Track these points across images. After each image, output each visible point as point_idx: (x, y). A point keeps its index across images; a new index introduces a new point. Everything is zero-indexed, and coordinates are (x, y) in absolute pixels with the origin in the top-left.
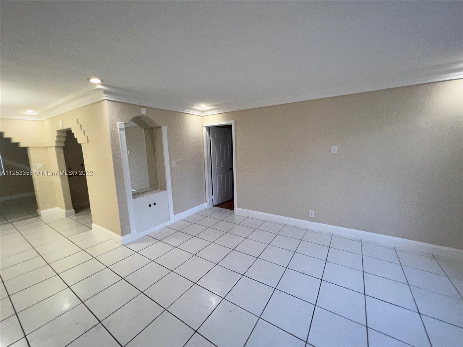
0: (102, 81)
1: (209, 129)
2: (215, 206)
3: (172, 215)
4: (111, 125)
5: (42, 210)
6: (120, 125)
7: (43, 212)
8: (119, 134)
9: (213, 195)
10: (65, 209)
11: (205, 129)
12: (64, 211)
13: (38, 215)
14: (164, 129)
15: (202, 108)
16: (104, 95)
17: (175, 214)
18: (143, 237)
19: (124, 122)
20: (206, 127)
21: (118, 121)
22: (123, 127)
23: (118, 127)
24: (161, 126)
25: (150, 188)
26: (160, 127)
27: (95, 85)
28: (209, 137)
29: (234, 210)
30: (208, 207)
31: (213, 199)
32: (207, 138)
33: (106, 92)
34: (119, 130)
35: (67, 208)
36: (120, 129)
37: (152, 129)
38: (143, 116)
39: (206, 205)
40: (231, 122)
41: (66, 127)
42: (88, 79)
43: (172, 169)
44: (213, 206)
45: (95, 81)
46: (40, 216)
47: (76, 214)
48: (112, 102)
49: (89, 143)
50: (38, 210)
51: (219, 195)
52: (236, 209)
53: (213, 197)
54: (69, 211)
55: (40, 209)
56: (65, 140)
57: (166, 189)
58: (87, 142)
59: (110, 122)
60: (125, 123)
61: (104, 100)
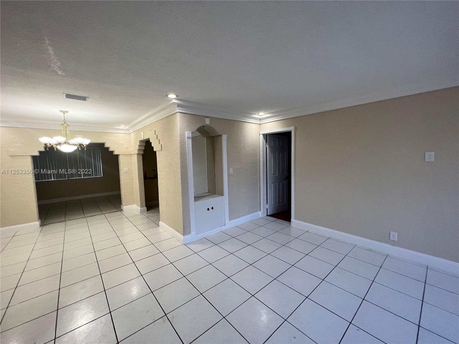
0: (177, 96)
1: (266, 136)
2: (269, 216)
3: (227, 221)
4: (181, 134)
5: (124, 206)
6: (188, 134)
7: (125, 208)
8: (187, 142)
9: (267, 204)
10: (140, 206)
11: (262, 136)
12: (139, 208)
13: (121, 210)
14: (224, 137)
15: (261, 116)
16: (177, 108)
17: (230, 220)
18: (201, 239)
19: (191, 131)
20: (263, 135)
21: (187, 131)
22: (190, 135)
23: (187, 136)
24: (221, 134)
25: (208, 192)
26: (221, 136)
27: (172, 99)
28: (266, 145)
29: (291, 222)
30: (262, 216)
31: (267, 209)
32: (263, 146)
33: (179, 106)
34: (186, 138)
35: (141, 206)
36: (188, 137)
37: (213, 137)
38: (207, 125)
39: (261, 214)
40: (291, 129)
41: (146, 138)
42: (167, 96)
43: (229, 176)
44: (267, 215)
45: (172, 96)
46: (123, 210)
47: (147, 211)
48: (183, 114)
49: (163, 150)
50: (122, 205)
51: (273, 205)
52: (293, 221)
53: (267, 206)
54: (142, 208)
55: (123, 205)
56: (144, 149)
57: (222, 195)
58: (161, 150)
59: (181, 131)
60: (192, 133)
61: (177, 113)
